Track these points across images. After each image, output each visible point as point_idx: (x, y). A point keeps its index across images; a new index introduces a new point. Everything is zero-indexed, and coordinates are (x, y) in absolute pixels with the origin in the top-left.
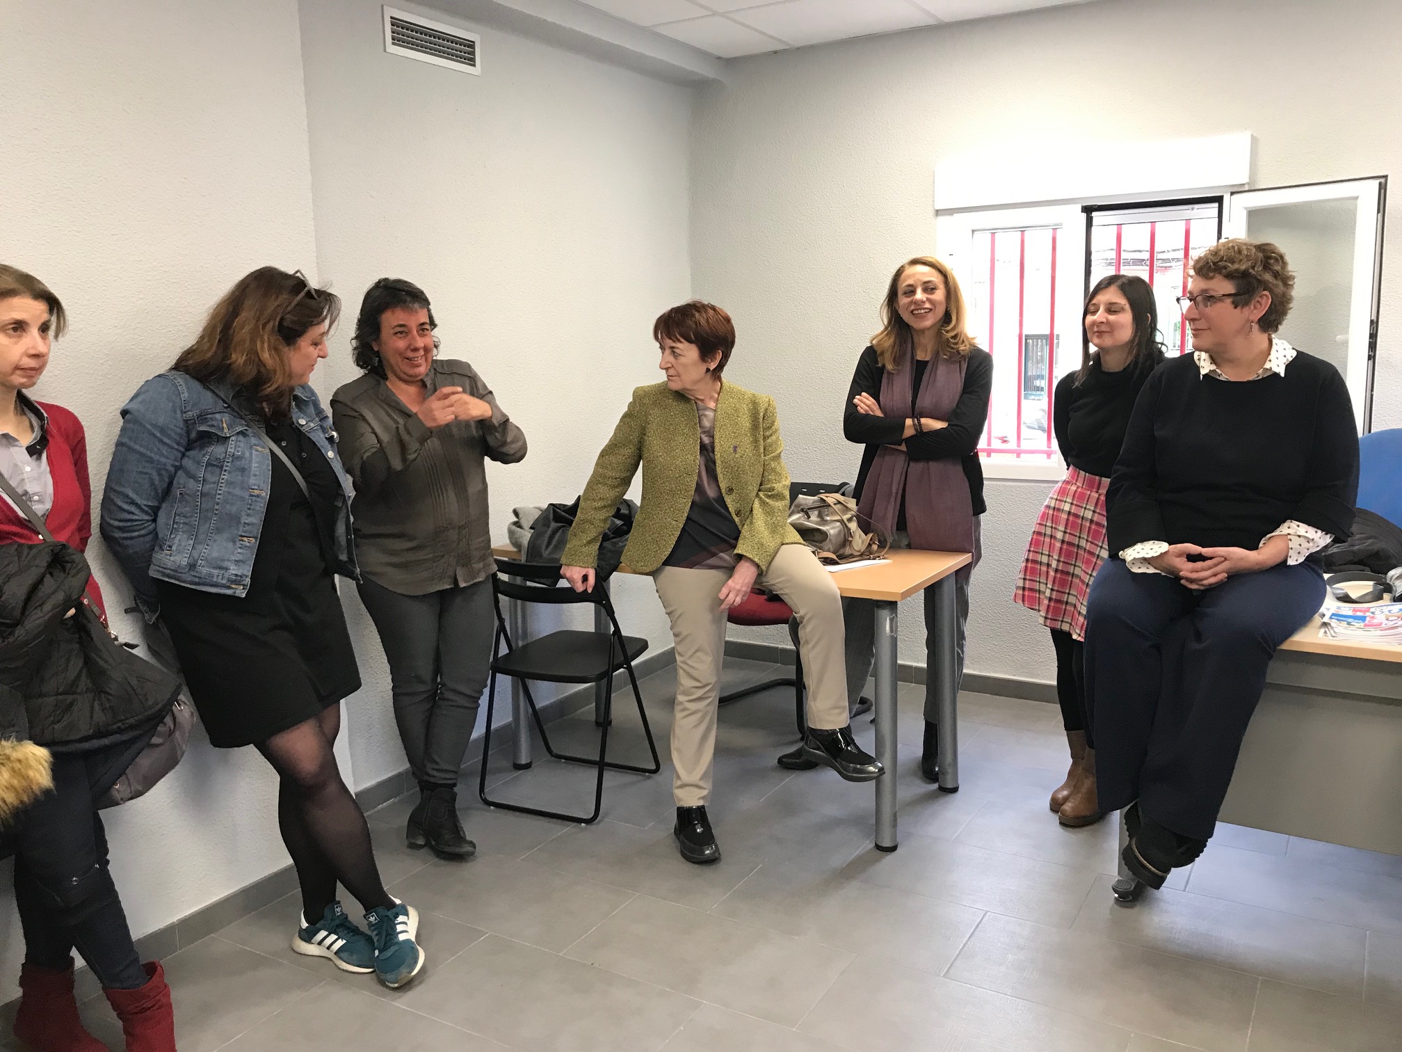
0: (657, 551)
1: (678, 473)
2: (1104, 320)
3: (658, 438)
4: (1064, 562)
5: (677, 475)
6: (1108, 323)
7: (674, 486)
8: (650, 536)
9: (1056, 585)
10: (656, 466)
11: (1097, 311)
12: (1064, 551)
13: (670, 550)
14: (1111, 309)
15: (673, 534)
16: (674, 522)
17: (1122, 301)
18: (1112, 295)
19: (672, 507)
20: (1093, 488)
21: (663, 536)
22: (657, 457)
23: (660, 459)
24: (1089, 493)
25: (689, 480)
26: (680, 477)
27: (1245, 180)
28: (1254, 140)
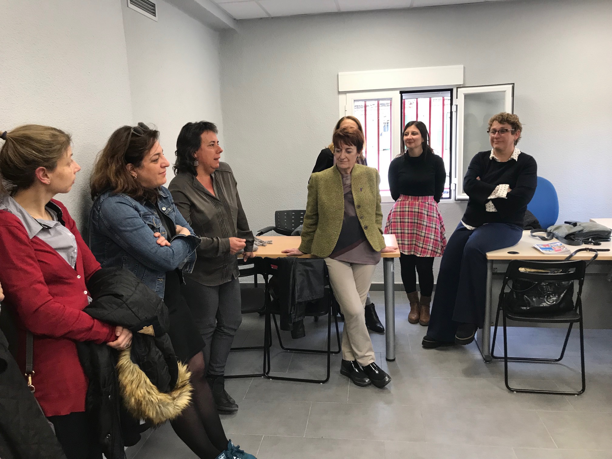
0: (329, 247)
1: (335, 209)
2: (411, 138)
3: (324, 195)
4: (410, 230)
5: (335, 211)
6: (413, 139)
7: (333, 216)
8: (325, 240)
9: (409, 239)
10: (325, 208)
11: (409, 134)
12: (409, 226)
13: (335, 245)
14: (413, 134)
15: (336, 238)
16: (336, 233)
17: (417, 130)
18: (413, 128)
19: (334, 226)
20: (416, 200)
21: (331, 239)
22: (324, 203)
23: (326, 204)
24: (415, 202)
25: (340, 212)
26: (336, 211)
27: (462, 83)
28: (464, 68)
